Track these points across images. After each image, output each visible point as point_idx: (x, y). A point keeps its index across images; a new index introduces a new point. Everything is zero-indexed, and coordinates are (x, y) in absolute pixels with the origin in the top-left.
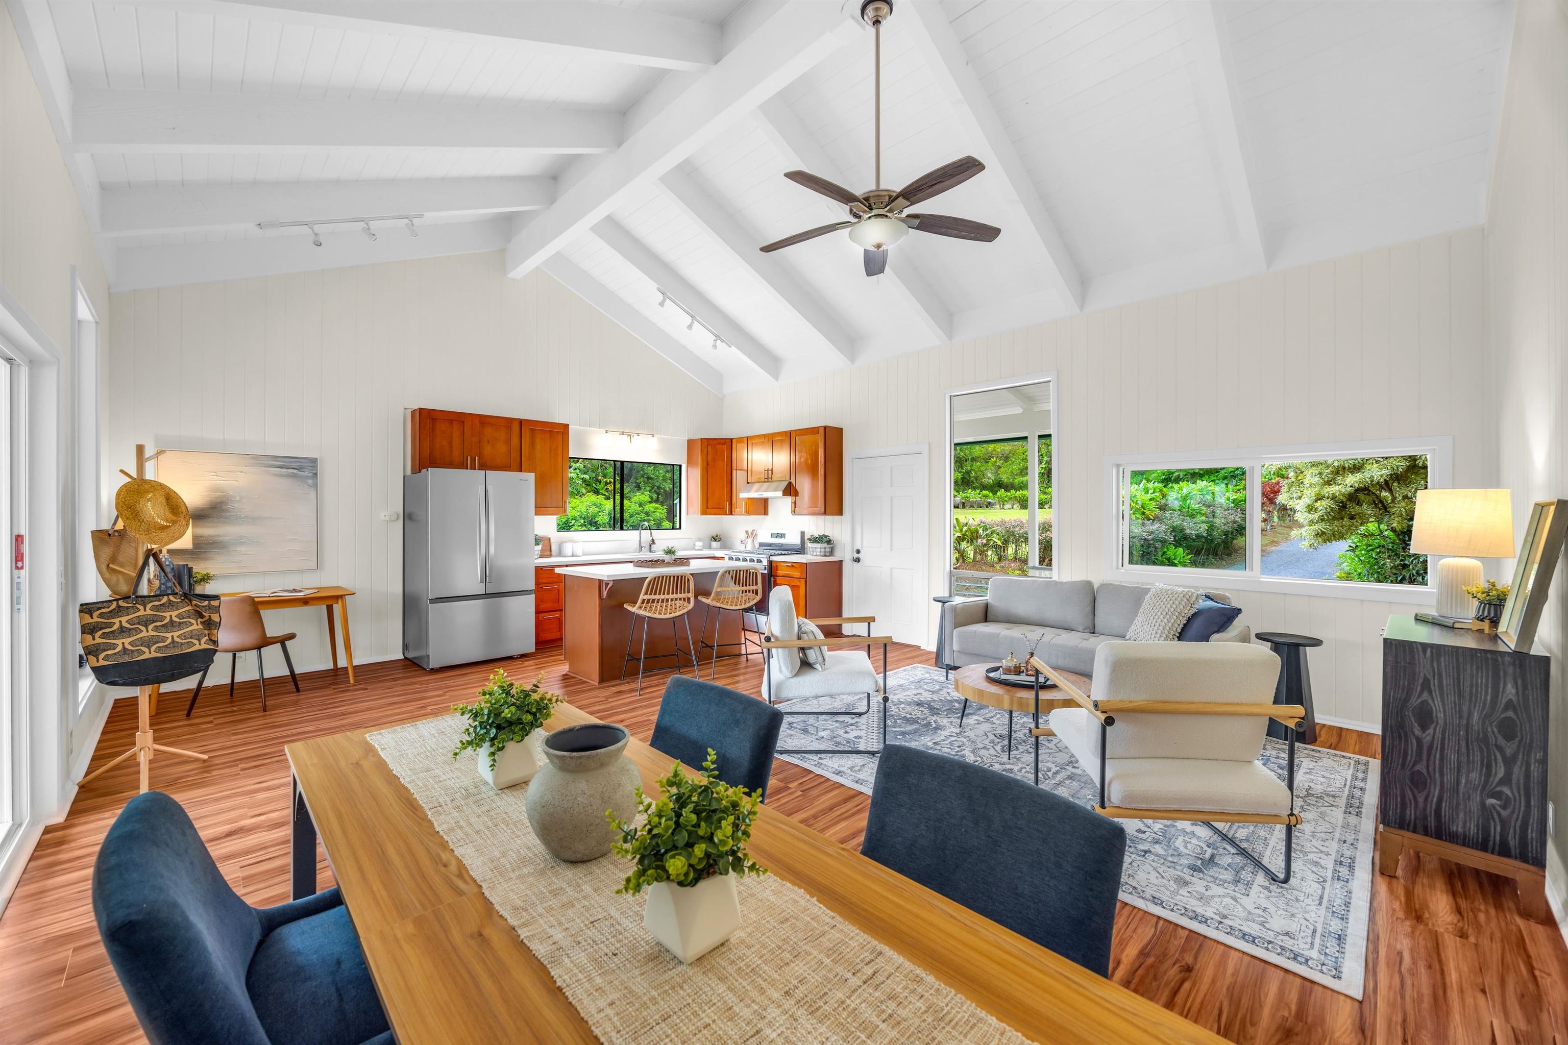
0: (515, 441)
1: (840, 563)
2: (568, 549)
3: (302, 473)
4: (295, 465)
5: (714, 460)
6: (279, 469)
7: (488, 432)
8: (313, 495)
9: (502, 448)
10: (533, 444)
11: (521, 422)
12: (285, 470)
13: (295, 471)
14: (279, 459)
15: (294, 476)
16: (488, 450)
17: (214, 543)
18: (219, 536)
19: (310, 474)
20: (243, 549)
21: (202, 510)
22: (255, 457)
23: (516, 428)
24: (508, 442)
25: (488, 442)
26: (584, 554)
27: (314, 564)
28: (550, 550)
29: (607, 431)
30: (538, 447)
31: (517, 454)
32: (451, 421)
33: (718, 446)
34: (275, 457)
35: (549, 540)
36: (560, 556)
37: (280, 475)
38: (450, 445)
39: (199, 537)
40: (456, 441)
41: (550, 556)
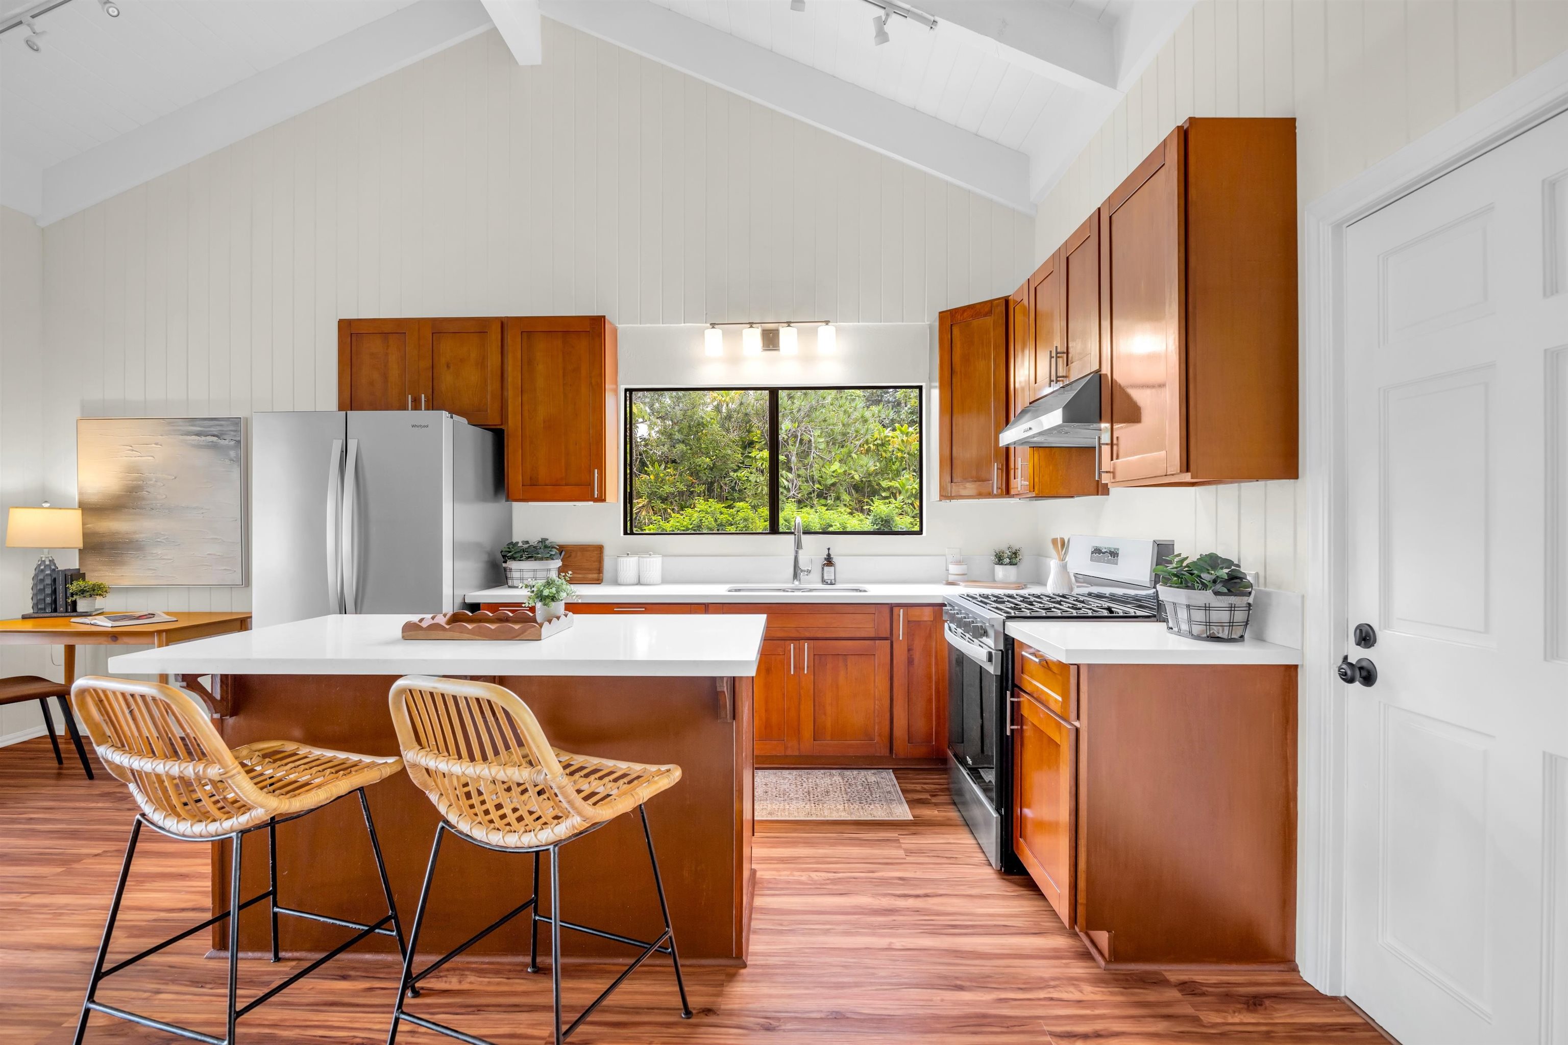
0: (494, 359)
1: (1290, 673)
2: (628, 566)
3: (222, 442)
4: (215, 430)
5: (966, 359)
6: (197, 438)
7: (448, 348)
8: (235, 474)
9: (471, 375)
10: (528, 364)
11: (504, 323)
12: (203, 438)
13: (215, 439)
14: (198, 422)
15: (214, 447)
16: (447, 380)
17: (131, 542)
18: (135, 533)
19: (233, 443)
20: (159, 551)
21: (119, 497)
22: (171, 421)
23: (494, 335)
24: (482, 363)
25: (448, 367)
26: (665, 581)
27: (237, 578)
28: (600, 570)
29: (713, 325)
30: (540, 368)
31: (498, 384)
32: (385, 335)
33: (976, 323)
34: (193, 420)
35: (599, 549)
36: (616, 582)
37: (199, 447)
38: (385, 377)
39: (113, 534)
40: (394, 373)
41: (598, 581)
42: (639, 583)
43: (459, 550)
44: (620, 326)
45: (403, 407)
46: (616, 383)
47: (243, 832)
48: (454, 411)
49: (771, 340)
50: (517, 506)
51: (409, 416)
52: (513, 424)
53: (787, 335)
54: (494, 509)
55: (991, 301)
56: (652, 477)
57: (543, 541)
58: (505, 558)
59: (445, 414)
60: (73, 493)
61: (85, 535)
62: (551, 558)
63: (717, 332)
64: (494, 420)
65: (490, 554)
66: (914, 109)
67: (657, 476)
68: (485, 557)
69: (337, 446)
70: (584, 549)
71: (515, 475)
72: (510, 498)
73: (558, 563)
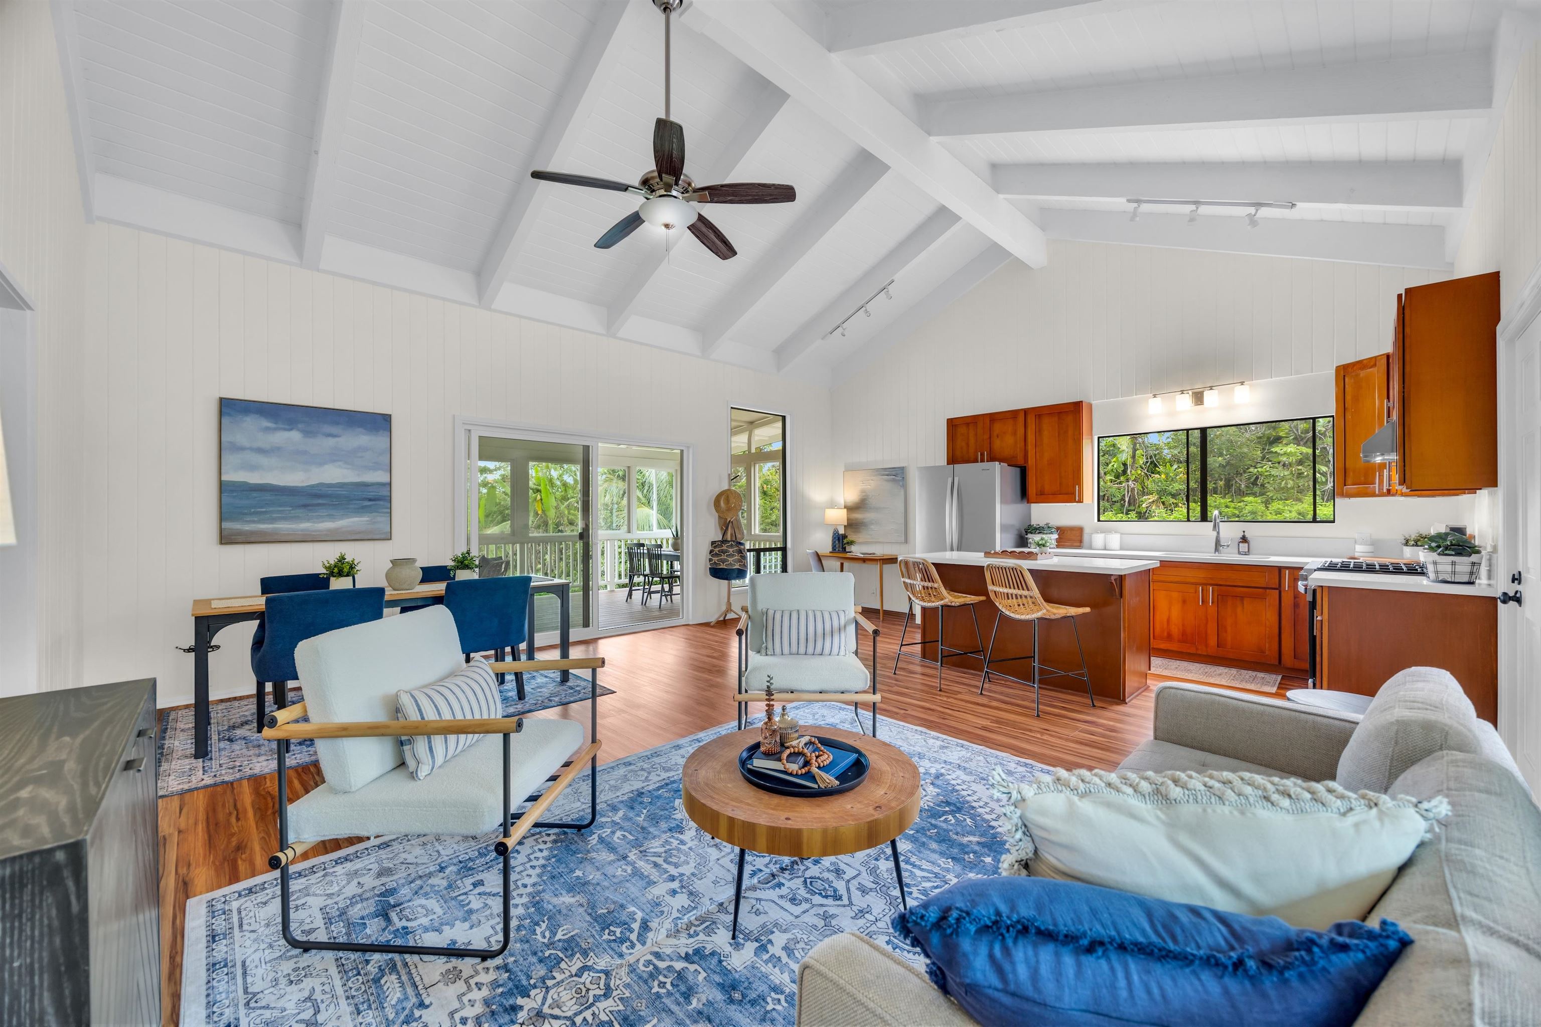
0: (1021, 431)
2: (1098, 539)
3: (897, 477)
4: (894, 473)
5: (1356, 399)
6: (886, 476)
7: (997, 427)
8: (902, 492)
9: (1010, 440)
10: (1039, 431)
11: (1026, 412)
12: (889, 477)
13: (894, 476)
15: (894, 480)
16: (997, 444)
17: (865, 523)
18: (865, 519)
19: (901, 477)
20: (871, 528)
21: (860, 503)
22: (877, 470)
23: (1021, 418)
24: (1015, 433)
25: (998, 437)
26: (1121, 549)
27: (903, 539)
28: (1081, 541)
29: (1155, 396)
30: (1046, 433)
31: (1023, 444)
32: (968, 424)
33: (1363, 374)
34: (885, 469)
35: (1080, 530)
36: (1091, 548)
37: (887, 481)
38: (968, 445)
39: (856, 519)
40: (972, 441)
41: (1080, 547)
42: (1105, 549)
43: (1004, 528)
44: (1093, 402)
45: (976, 461)
46: (1091, 435)
47: (942, 606)
48: (1001, 460)
49: (1198, 398)
50: (1033, 505)
51: (979, 466)
52: (1031, 462)
53: (1208, 396)
54: (1021, 507)
55: (1376, 357)
56: (1163, 476)
57: (1047, 524)
58: (1027, 533)
59: (997, 463)
60: (842, 502)
61: (848, 519)
62: (1052, 533)
63: (1158, 400)
64: (1021, 461)
65: (1019, 530)
66: (1322, 220)
67: (1167, 475)
68: (1016, 532)
69: (950, 480)
70: (1072, 529)
71: (1032, 490)
72: (1029, 502)
73: (1055, 536)
